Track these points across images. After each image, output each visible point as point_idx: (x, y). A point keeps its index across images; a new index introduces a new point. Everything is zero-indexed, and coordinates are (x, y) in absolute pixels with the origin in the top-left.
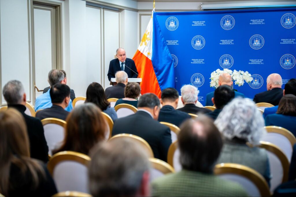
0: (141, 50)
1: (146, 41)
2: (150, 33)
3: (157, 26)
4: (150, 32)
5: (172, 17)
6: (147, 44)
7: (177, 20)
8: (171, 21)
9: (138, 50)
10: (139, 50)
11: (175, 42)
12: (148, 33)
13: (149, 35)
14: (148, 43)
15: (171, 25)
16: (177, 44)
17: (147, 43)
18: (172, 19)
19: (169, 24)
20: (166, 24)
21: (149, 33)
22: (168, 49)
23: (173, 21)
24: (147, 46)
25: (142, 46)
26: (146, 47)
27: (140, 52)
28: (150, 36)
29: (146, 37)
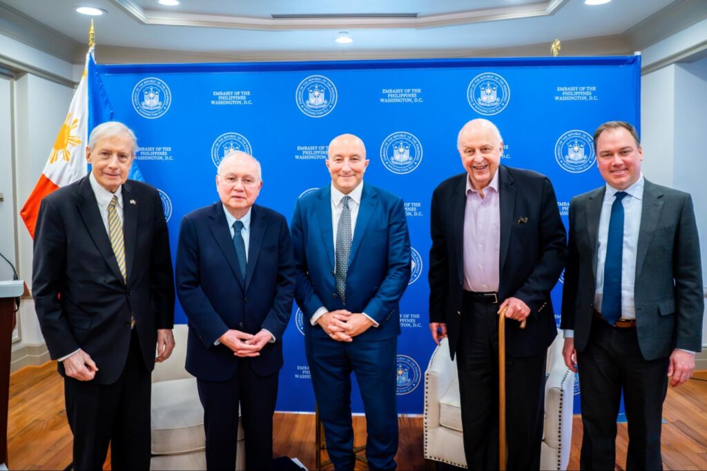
0: (51, 176)
1: (69, 146)
2: (78, 123)
3: (102, 100)
4: (79, 118)
5: (150, 80)
6: (70, 157)
7: (165, 86)
8: (148, 90)
9: (43, 175)
10: (47, 176)
11: (162, 150)
12: (72, 122)
13: (77, 128)
14: (74, 153)
15: (147, 102)
16: (167, 158)
17: (71, 153)
18: (149, 86)
19: (142, 99)
20: (134, 99)
21: (76, 121)
22: (137, 172)
23: (155, 90)
24: (72, 164)
25: (54, 163)
26: (68, 167)
27: (48, 181)
28: (79, 130)
29: (66, 136)
